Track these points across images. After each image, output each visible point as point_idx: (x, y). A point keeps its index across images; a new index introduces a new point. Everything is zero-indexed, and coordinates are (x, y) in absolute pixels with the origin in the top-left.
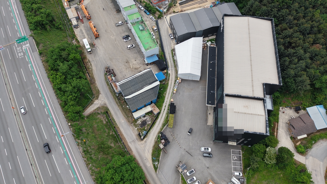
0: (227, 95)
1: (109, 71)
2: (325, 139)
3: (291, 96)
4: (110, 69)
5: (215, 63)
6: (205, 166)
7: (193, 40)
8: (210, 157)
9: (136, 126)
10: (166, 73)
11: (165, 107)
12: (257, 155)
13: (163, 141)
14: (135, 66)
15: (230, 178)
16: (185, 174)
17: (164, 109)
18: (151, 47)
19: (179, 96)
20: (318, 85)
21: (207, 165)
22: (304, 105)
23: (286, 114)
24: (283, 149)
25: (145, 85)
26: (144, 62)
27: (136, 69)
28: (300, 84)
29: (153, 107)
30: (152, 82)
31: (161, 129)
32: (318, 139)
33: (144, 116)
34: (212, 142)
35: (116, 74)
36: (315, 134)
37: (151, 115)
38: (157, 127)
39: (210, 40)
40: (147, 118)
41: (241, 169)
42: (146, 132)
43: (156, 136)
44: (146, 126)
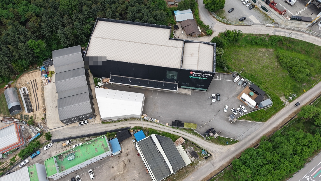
0: (182, 65)
5: (131, 79)
6: (227, 100)
8: (219, 95)
9: (197, 163)
10: (134, 131)
11: (175, 132)
13: (211, 134)
15: (234, 83)
17: (178, 133)
19: (162, 117)
22: (173, 22)
29: (177, 144)
30: (152, 142)
32: (200, 20)
37: (184, 146)
39: (96, 82)
41: (226, 75)
42: (203, 151)
43: (206, 141)
44: (196, 152)
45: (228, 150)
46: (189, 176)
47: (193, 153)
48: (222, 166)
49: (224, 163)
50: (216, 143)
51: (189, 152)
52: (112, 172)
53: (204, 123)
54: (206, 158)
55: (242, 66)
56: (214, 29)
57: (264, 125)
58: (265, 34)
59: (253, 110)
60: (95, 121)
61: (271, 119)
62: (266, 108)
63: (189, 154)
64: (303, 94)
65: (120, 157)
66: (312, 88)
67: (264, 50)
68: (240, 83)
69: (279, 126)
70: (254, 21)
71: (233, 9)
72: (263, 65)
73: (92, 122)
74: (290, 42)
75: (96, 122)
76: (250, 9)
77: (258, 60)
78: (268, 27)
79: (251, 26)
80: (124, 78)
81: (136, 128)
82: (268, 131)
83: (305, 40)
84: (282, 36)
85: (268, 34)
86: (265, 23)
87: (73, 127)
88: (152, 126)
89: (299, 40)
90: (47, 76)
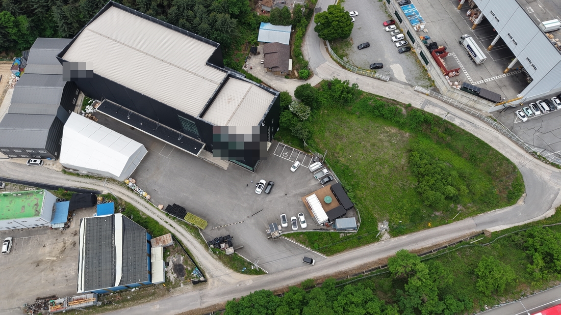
0: (202, 115)
1: (39, 306)
2: (302, 44)
3: (233, 49)
4: (34, 305)
5: (133, 114)
6: (282, 197)
7: (67, 129)
8: (272, 186)
9: (177, 285)
10: (103, 199)
11: (167, 222)
12: (294, 124)
13: (223, 245)
14: (56, 252)
15: (309, 172)
16: (284, 229)
17: (171, 225)
18: (37, 205)
19: (159, 193)
20: (237, 11)
21: (283, 194)
22: (253, 40)
23: (254, 66)
24: (298, 91)
25: (110, 240)
26: (56, 231)
27: (62, 252)
28: (226, 27)
29: (157, 243)
30: (111, 226)
31: (202, 242)
32: (300, 50)
33: (167, 264)
34: (254, 174)
35: (52, 295)
36: (292, 50)
37: (169, 251)
38: (195, 247)
39: (85, 104)
40: (172, 260)
41: (303, 154)
42: (197, 269)
43: (211, 254)
44: (185, 267)
45: (240, 283)
46: (152, 303)
47: (178, 267)
48: (215, 306)
49: (221, 301)
50: (225, 263)
51: (173, 263)
52: (39, 253)
53: (223, 223)
54: (195, 283)
55: (339, 147)
56: (318, 70)
57: (325, 260)
58: (404, 103)
59: (320, 228)
60: (53, 165)
61: (342, 254)
62: (344, 233)
63: (172, 266)
64: (424, 230)
65: (63, 233)
66: (447, 223)
67: (394, 131)
68: (319, 175)
69: (350, 272)
70: (396, 76)
71: (367, 45)
72: (379, 156)
73: (49, 165)
74: (446, 130)
75: (54, 167)
76: (401, 52)
77: (373, 145)
78: (418, 92)
79: (386, 81)
80: (123, 109)
81: (109, 197)
82: (325, 274)
83: (475, 135)
84: (436, 114)
85: (410, 105)
86: (414, 83)
87: (18, 163)
88: (136, 201)
89: (463, 130)
90: (18, 74)
